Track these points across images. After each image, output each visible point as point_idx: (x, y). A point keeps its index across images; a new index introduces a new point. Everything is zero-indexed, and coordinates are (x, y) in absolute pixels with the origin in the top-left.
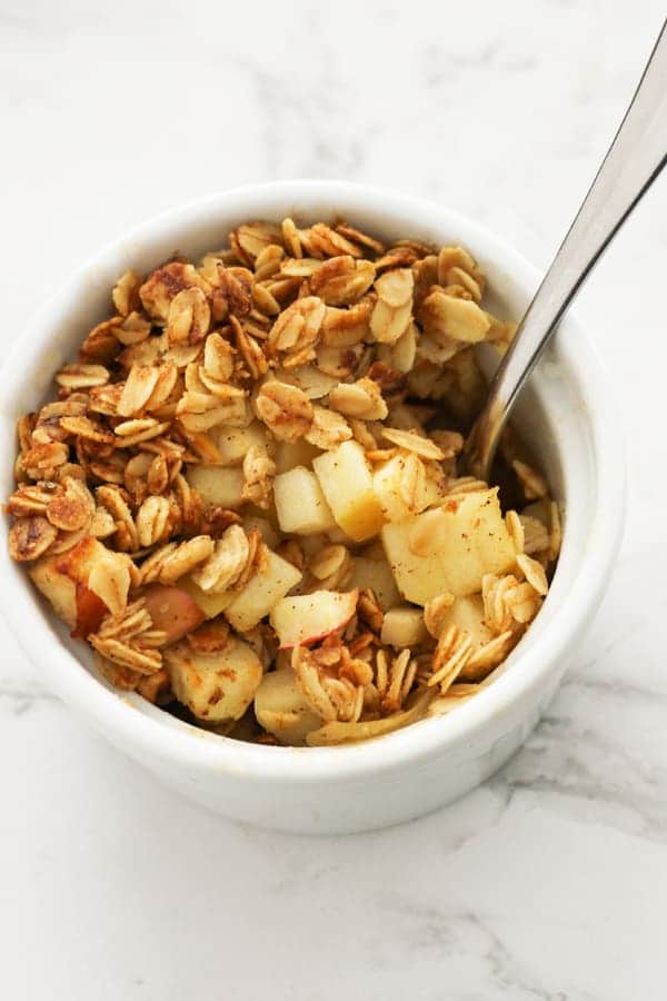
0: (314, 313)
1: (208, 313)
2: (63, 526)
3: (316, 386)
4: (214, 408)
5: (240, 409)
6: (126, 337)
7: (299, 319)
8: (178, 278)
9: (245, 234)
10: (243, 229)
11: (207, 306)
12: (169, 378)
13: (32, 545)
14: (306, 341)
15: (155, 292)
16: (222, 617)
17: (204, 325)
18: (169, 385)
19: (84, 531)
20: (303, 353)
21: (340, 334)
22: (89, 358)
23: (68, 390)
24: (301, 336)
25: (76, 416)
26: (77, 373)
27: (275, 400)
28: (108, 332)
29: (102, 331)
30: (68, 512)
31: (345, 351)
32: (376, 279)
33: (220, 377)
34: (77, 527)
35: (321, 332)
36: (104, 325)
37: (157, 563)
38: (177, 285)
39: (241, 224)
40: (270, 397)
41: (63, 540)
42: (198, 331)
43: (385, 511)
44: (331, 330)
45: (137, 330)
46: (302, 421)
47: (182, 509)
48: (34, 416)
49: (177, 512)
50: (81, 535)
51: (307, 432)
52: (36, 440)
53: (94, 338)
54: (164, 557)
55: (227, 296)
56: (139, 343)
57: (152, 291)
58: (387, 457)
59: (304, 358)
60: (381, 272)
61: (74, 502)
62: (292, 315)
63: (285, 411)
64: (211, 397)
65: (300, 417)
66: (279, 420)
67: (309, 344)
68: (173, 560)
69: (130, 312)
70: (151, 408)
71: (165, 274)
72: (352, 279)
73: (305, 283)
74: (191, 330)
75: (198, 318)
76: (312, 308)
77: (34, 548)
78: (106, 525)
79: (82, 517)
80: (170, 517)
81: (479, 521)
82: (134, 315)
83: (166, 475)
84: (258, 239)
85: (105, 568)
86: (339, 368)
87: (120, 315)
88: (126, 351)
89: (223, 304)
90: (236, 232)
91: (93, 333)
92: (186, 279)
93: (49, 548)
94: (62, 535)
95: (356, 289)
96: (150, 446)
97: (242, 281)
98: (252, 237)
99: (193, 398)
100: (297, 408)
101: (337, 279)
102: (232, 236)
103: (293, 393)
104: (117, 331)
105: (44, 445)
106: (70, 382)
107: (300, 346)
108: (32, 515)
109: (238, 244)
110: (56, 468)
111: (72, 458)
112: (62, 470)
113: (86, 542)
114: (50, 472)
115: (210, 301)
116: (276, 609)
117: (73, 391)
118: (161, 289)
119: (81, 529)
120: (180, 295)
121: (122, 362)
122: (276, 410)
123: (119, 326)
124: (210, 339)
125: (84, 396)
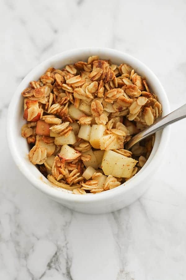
0: (120, 94)
1: (99, 76)
2: (35, 95)
3: (109, 109)
4: (83, 96)
5: (89, 100)
6: (85, 68)
7: (115, 93)
8: (101, 65)
9: (125, 66)
10: (125, 65)
11: (100, 75)
12: (81, 83)
13: (26, 93)
14: (113, 98)
15: (96, 64)
16: (54, 138)
17: (97, 78)
18: (80, 84)
19: (38, 99)
20: (110, 100)
21: (122, 102)
22: (76, 67)
23: (65, 70)
24: (113, 96)
25: (62, 76)
26: (71, 68)
27: (96, 105)
28: (83, 64)
29: (81, 63)
30: (38, 93)
31: (121, 106)
32: (139, 96)
33: (90, 91)
34: (37, 97)
35: (117, 99)
36: (82, 62)
37: (46, 117)
38: (100, 66)
39: (126, 64)
40: (96, 103)
41: (33, 97)
42: (94, 78)
43: (100, 146)
44: (120, 99)
45: (88, 69)
46: (98, 113)
47: (61, 111)
48: (54, 70)
49: (59, 111)
50: (37, 99)
51: (97, 117)
52: (47, 74)
53: (79, 63)
54: (48, 117)
55: (106, 76)
56: (87, 72)
57: (96, 63)
58: (109, 133)
59: (110, 101)
60: (141, 95)
61: (41, 92)
62: (115, 91)
63: (96, 109)
64: (85, 93)
65: (98, 112)
66: (94, 110)
67: (113, 99)
68: (50, 119)
69: (90, 64)
70: (73, 86)
71: (100, 62)
72: (135, 92)
73: (125, 86)
74: (93, 77)
75: (97, 76)
76: (120, 92)
77: (26, 94)
78: (44, 101)
79: (40, 96)
80: (57, 110)
81: (129, 165)
82: (90, 65)
83: (63, 101)
84: (126, 69)
85: (34, 109)
86: (117, 109)
87: (87, 63)
88: (84, 71)
89: (104, 77)
90: (123, 64)
91: (79, 62)
92: (102, 66)
93: (29, 97)
94: (33, 96)
95: (134, 95)
96: (67, 93)
97: (111, 75)
98: (125, 68)
99: (81, 90)
100: (99, 110)
101: (132, 90)
102: (122, 65)
103: (101, 107)
104: (84, 66)
105: (48, 76)
106: (68, 69)
107: (111, 98)
108: (33, 88)
109: (121, 67)
110: (47, 83)
111: (52, 84)
112: (48, 84)
113: (36, 101)
114: (44, 82)
115: (102, 74)
116: (64, 146)
117: (66, 71)
118: (97, 64)
119: (38, 98)
120: (99, 68)
121: (81, 73)
122: (95, 107)
123: (86, 65)
124: (94, 82)
125: (67, 73)
